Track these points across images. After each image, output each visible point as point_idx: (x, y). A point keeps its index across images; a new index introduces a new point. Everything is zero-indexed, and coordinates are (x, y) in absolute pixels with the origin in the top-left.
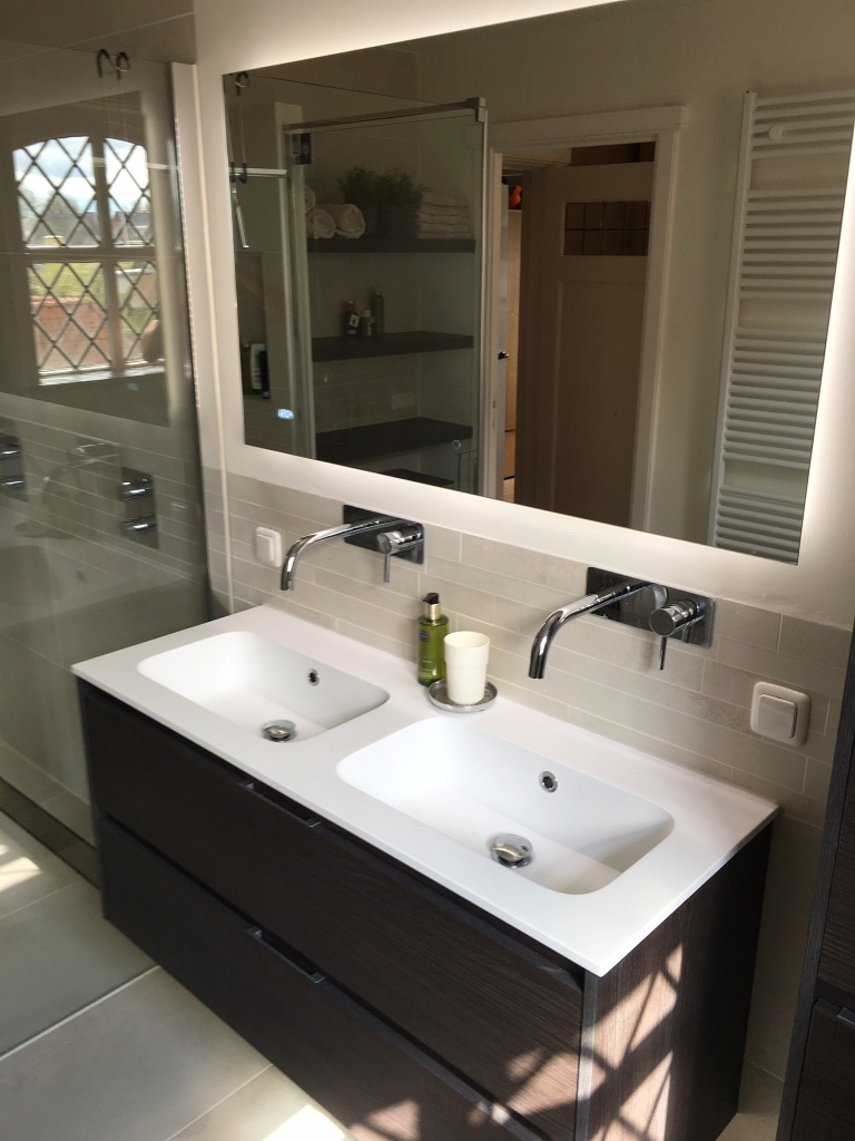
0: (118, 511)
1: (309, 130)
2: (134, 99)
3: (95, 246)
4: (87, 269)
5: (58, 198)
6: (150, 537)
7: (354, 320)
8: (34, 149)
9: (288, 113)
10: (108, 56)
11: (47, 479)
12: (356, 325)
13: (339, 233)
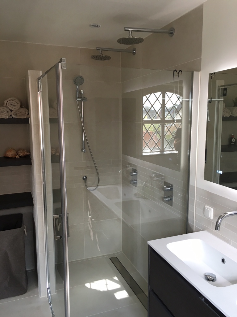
0: (162, 193)
1: (226, 87)
2: (181, 82)
3: (160, 119)
4: (157, 125)
5: (152, 108)
6: (170, 202)
7: (234, 140)
8: (148, 96)
9: (220, 83)
10: (176, 71)
11: (144, 183)
12: (234, 142)
13: (232, 115)
